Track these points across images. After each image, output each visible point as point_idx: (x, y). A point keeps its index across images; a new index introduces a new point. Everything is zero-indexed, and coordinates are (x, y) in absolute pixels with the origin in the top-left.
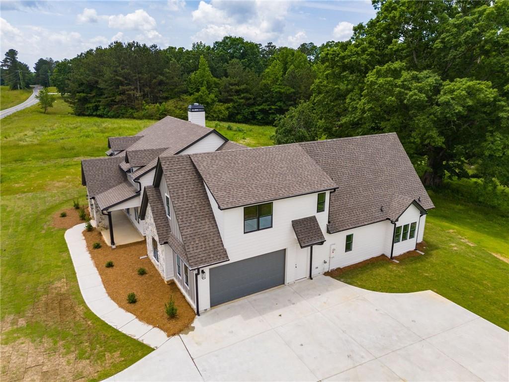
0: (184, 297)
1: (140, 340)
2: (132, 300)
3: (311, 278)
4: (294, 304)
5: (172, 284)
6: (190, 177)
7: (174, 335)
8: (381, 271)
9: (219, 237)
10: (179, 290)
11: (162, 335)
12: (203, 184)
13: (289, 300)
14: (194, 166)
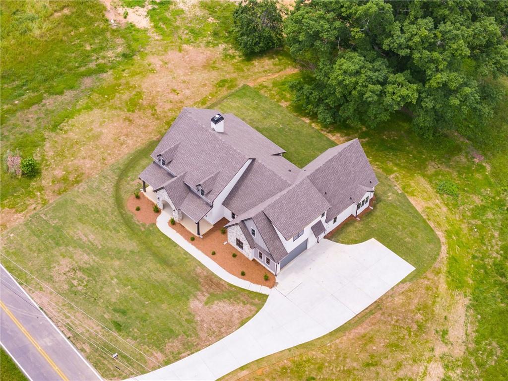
0: (264, 267)
1: (260, 292)
2: (243, 274)
3: (318, 242)
4: (314, 261)
5: (254, 260)
6: (266, 221)
7: (272, 287)
8: (351, 229)
9: (283, 246)
10: (260, 264)
11: (267, 288)
12: (271, 224)
13: (312, 259)
14: (268, 218)
